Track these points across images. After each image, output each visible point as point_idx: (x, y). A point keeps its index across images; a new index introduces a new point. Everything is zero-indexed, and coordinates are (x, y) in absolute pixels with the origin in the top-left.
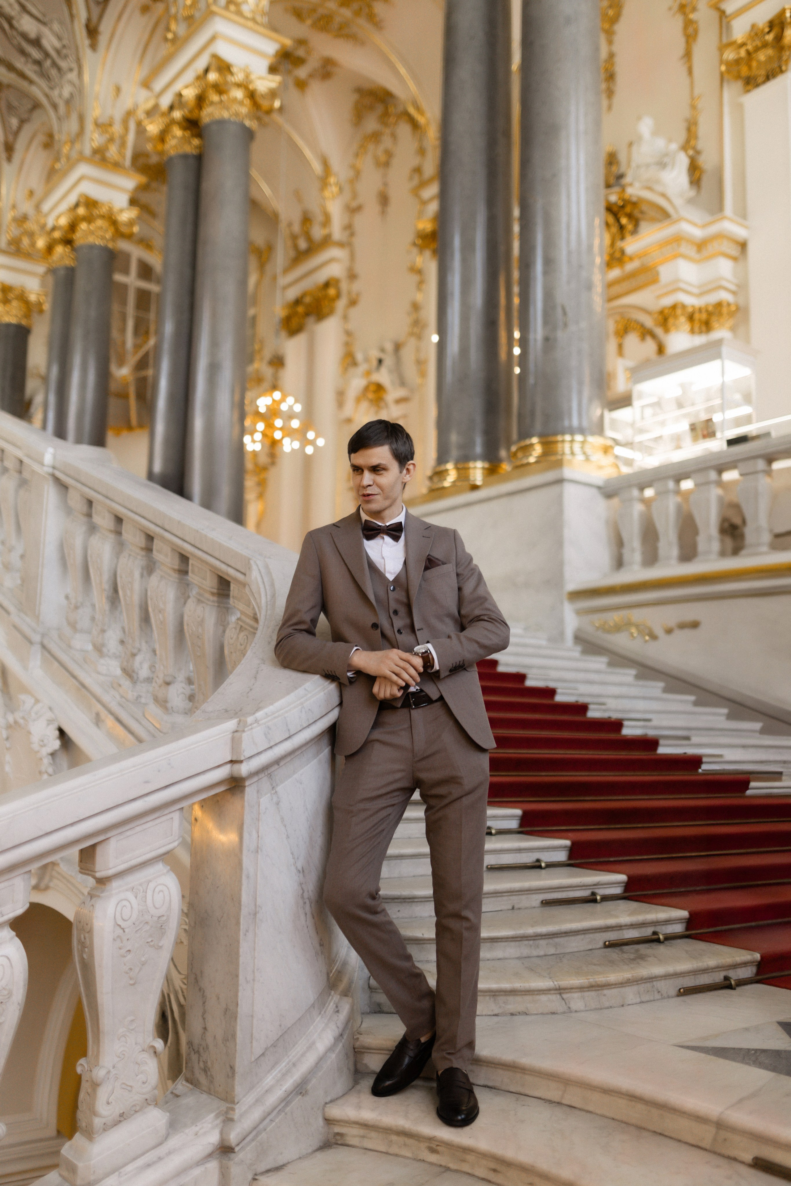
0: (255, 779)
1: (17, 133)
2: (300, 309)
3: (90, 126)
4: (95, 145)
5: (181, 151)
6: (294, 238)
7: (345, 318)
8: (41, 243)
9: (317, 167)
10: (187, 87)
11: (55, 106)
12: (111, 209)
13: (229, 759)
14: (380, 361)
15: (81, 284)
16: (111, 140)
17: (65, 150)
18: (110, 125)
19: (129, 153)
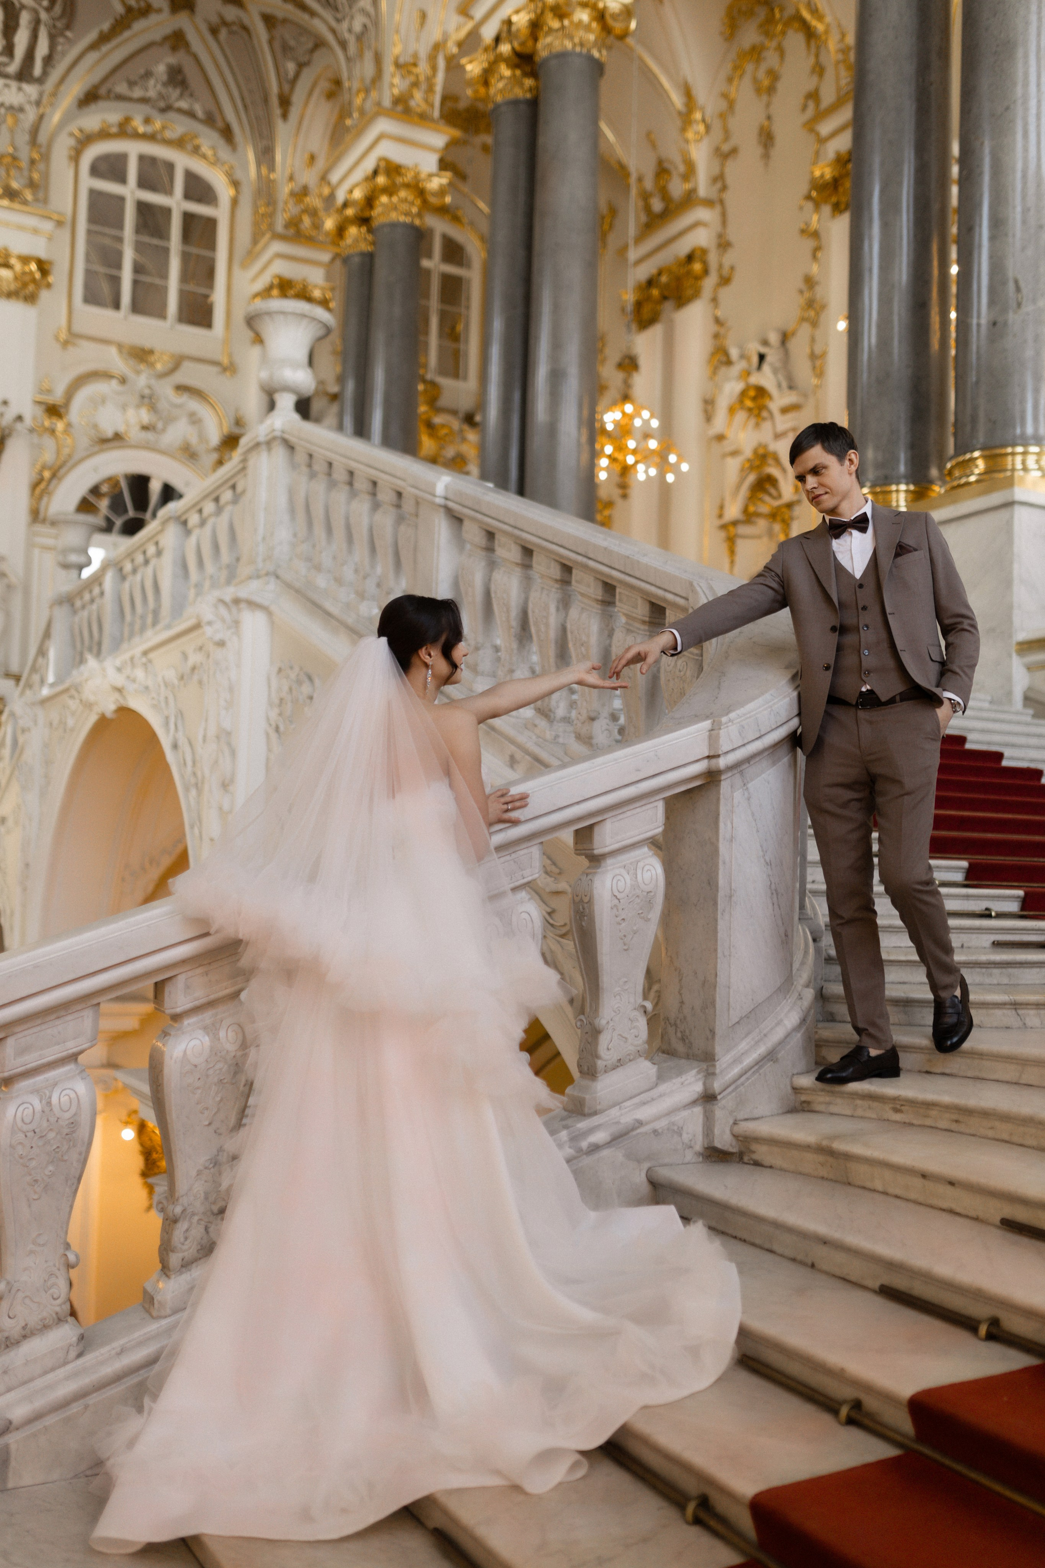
0: (730, 774)
1: (294, 82)
2: (655, 292)
3: (389, 68)
4: (396, 91)
5: (510, 96)
6: (645, 197)
7: (714, 300)
8: (329, 224)
9: (677, 100)
10: (517, 12)
11: (343, 44)
12: (417, 175)
13: (707, 754)
14: (762, 357)
15: (382, 274)
16: (415, 84)
17: (358, 101)
18: (415, 65)
19: (437, 100)
